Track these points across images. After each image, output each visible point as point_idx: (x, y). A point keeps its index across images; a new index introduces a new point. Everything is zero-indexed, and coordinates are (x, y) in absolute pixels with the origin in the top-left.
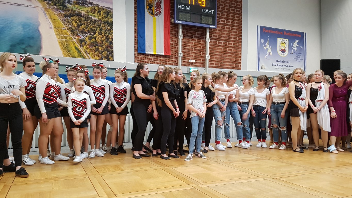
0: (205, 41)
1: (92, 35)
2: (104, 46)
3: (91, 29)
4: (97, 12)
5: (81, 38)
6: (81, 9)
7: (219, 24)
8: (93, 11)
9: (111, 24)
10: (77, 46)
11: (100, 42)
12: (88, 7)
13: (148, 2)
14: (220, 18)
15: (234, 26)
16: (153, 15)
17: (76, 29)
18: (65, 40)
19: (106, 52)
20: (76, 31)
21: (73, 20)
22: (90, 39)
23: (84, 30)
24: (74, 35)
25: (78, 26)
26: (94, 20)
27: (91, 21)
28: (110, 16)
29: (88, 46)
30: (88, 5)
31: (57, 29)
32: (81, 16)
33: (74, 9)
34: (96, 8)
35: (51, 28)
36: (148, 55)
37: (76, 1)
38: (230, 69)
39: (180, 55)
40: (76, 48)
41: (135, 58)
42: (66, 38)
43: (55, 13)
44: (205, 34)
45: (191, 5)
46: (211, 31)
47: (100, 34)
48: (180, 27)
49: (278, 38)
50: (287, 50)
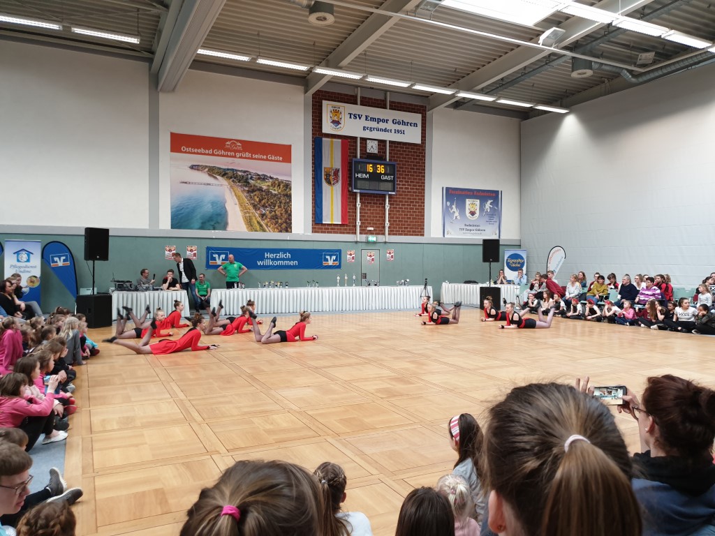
0: (384, 207)
1: (272, 209)
2: (283, 219)
3: (271, 203)
4: (276, 186)
5: (262, 212)
6: (262, 184)
7: (400, 188)
8: (273, 185)
9: (289, 196)
10: (258, 220)
11: (280, 215)
12: (268, 182)
13: (326, 172)
14: (400, 181)
15: (416, 189)
16: (330, 183)
18: (248, 215)
19: (285, 225)
20: (258, 205)
21: (255, 195)
22: (270, 213)
23: (265, 204)
24: (256, 210)
25: (260, 201)
26: (274, 193)
27: (272, 195)
28: (289, 189)
29: (268, 220)
30: (268, 180)
31: (241, 205)
32: (262, 191)
33: (257, 184)
34: (276, 182)
35: (236, 204)
36: (325, 224)
37: (257, 177)
38: (412, 235)
39: (358, 223)
40: (258, 222)
41: (313, 228)
42: (249, 213)
43: (239, 190)
44: (385, 201)
45: (369, 173)
46: (390, 196)
47: (279, 207)
48: (358, 195)
49: (467, 200)
50: (478, 212)
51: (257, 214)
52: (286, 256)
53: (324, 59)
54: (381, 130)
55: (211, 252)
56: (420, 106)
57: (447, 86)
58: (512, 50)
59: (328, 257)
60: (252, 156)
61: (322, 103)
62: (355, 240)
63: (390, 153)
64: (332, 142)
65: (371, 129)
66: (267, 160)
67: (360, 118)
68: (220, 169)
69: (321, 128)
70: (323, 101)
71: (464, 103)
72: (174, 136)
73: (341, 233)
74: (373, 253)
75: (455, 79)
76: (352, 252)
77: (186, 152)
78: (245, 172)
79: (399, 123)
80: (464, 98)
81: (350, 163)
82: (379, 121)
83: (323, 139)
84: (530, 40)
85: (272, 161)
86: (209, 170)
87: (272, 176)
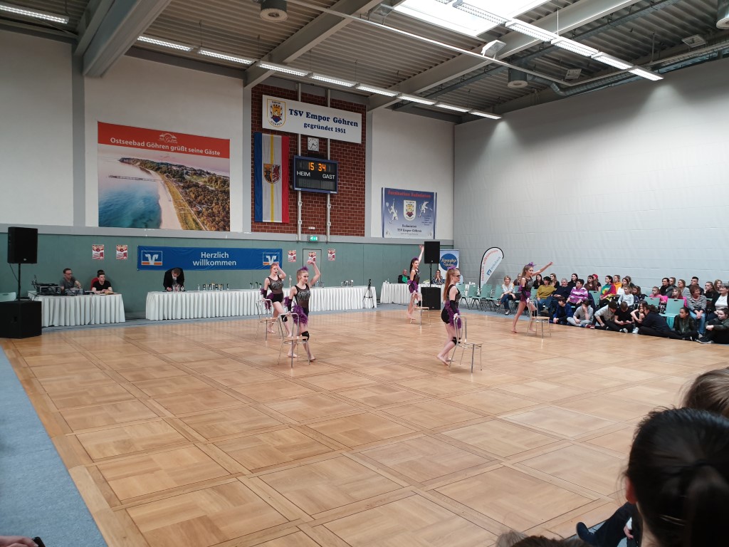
0: (326, 207)
1: (209, 206)
2: (221, 217)
3: (208, 199)
4: (214, 182)
5: (198, 209)
6: (198, 180)
7: (341, 187)
8: (210, 181)
9: (227, 193)
10: (194, 218)
11: (217, 212)
12: (205, 177)
13: (266, 168)
14: (341, 181)
15: (357, 189)
16: (271, 181)
17: (194, 201)
18: (183, 212)
19: (222, 223)
21: (191, 191)
22: (207, 210)
23: (202, 201)
24: (191, 207)
25: (196, 197)
26: (211, 190)
27: (209, 191)
28: (227, 185)
29: (205, 218)
30: (205, 175)
31: (175, 201)
32: (199, 187)
33: (192, 180)
34: (214, 178)
35: (170, 200)
36: (265, 223)
37: (193, 172)
38: (353, 235)
39: (300, 222)
40: (194, 220)
41: (252, 227)
42: (184, 210)
43: (174, 186)
44: (326, 200)
45: (310, 171)
46: (332, 195)
47: (217, 204)
48: (300, 193)
49: (405, 201)
50: (414, 213)
51: (192, 212)
52: (224, 256)
53: (266, 53)
54: (322, 128)
55: (143, 251)
56: (360, 105)
57: (387, 87)
58: (454, 57)
59: (268, 257)
60: (187, 150)
61: (262, 96)
62: (297, 239)
63: (331, 152)
64: (272, 138)
65: (312, 127)
66: (204, 154)
67: (301, 115)
68: (153, 162)
69: (261, 123)
70: (265, 97)
71: (403, 105)
72: (102, 126)
73: (281, 232)
74: (315, 253)
75: (396, 81)
76: (293, 252)
77: (115, 144)
78: (180, 166)
79: (340, 122)
80: (403, 100)
81: (291, 161)
82: (320, 118)
83: (263, 134)
84: (472, 49)
85: (208, 155)
86: (141, 164)
87: (209, 171)
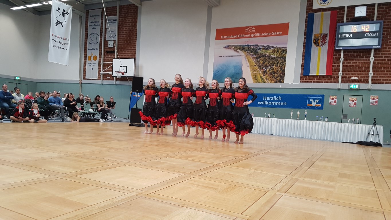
0: (370, 60)
1: (272, 67)
2: (278, 74)
3: (271, 63)
4: (276, 52)
5: (264, 70)
6: (266, 52)
8: (274, 52)
9: (284, 58)
10: (261, 76)
11: (276, 71)
12: (270, 50)
13: (315, 37)
16: (319, 46)
17: (262, 65)
18: (255, 73)
19: (279, 77)
20: (262, 66)
21: (261, 59)
22: (270, 70)
23: (267, 65)
24: (260, 69)
25: (263, 63)
26: (274, 57)
27: (272, 58)
28: (285, 53)
29: (268, 75)
30: (270, 48)
31: (251, 67)
32: (266, 56)
33: (262, 53)
34: (276, 49)
35: (248, 66)
36: (312, 76)
37: (263, 48)
39: (341, 74)
40: (261, 77)
41: (301, 79)
42: (256, 71)
43: (251, 57)
44: (371, 54)
47: (276, 66)
48: (342, 52)
52: (278, 99)
59: (312, 101)
60: (261, 35)
62: (337, 88)
63: (378, 14)
64: (322, 15)
66: (271, 35)
68: (241, 46)
69: (312, 6)
72: (218, 31)
73: (325, 82)
74: (356, 98)
77: (223, 39)
78: (255, 46)
83: (315, 14)
85: (274, 35)
86: (234, 47)
87: (273, 46)
